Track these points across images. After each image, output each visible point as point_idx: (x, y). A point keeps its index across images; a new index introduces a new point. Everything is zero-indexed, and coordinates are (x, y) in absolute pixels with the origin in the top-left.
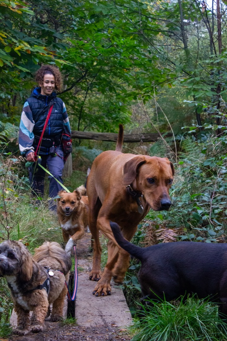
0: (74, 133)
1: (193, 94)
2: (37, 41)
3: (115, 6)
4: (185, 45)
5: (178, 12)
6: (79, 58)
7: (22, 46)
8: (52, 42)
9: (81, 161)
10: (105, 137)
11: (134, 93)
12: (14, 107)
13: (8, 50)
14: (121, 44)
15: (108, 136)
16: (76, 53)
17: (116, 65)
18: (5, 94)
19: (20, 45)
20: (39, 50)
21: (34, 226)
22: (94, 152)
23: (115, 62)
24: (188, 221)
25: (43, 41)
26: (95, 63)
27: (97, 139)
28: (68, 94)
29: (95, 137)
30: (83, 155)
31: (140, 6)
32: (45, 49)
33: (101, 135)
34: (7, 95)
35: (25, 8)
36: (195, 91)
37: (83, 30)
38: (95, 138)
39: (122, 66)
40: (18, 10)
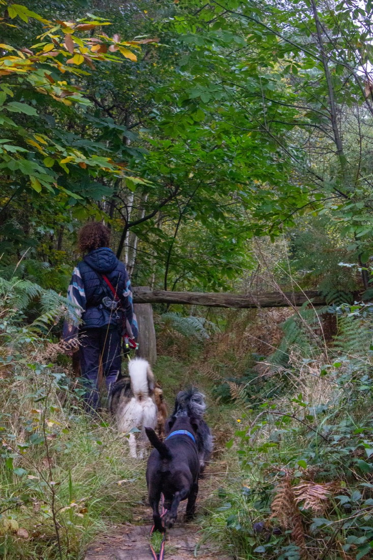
0: (159, 293)
1: (352, 230)
2: (96, 145)
3: (224, 88)
4: (338, 147)
5: (325, 92)
6: (165, 167)
7: (73, 156)
8: (121, 146)
9: (171, 337)
10: (210, 299)
11: (256, 225)
12: (59, 252)
13: (49, 163)
14: (233, 143)
15: (214, 299)
16: (159, 160)
17: (225, 178)
18: (45, 228)
19: (70, 155)
20: (99, 162)
21: (95, 472)
22: (192, 321)
23: (223, 173)
24: (351, 465)
25: (105, 146)
26: (191, 175)
27: (198, 303)
28: (147, 224)
29: (193, 299)
30: (174, 328)
31: (264, 84)
32: (109, 162)
33: (203, 297)
34: (48, 229)
35: (76, 94)
36: (357, 225)
37: (171, 125)
38: (194, 302)
39: (235, 178)
40: (66, 99)
